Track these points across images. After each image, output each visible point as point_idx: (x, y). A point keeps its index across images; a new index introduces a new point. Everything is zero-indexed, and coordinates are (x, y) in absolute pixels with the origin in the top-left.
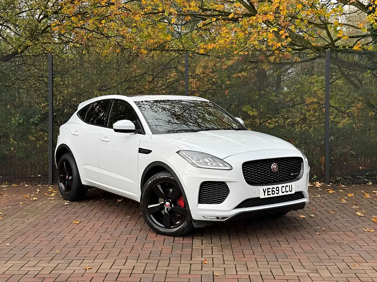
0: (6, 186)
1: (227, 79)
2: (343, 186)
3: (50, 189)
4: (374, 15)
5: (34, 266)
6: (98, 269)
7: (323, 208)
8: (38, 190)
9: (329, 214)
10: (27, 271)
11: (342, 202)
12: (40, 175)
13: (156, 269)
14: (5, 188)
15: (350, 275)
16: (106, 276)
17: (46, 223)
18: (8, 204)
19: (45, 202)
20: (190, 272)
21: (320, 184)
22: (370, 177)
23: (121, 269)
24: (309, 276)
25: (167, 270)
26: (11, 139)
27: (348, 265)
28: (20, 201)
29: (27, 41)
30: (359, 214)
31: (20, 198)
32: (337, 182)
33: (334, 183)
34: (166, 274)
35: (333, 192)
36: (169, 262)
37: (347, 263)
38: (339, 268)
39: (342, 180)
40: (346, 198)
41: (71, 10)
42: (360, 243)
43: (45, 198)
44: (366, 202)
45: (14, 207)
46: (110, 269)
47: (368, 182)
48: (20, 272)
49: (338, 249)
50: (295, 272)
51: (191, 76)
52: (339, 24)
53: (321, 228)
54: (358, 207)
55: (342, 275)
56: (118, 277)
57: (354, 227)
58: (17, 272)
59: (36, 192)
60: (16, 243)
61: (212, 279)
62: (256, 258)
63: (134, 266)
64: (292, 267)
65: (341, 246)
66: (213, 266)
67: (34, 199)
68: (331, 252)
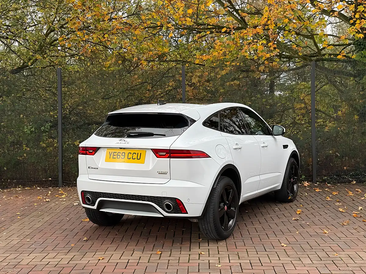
0: (20, 189)
1: (221, 88)
2: (329, 185)
3: (60, 191)
4: (355, 28)
5: (54, 258)
6: (109, 259)
7: (309, 205)
8: (50, 192)
9: (314, 210)
10: (48, 262)
11: (327, 199)
12: (50, 179)
13: (159, 259)
14: (20, 191)
15: (329, 262)
16: (116, 265)
17: (60, 221)
18: (24, 205)
19: (57, 203)
20: (189, 261)
21: (308, 184)
22: (354, 177)
23: (129, 260)
24: (292, 263)
25: (169, 260)
26: (24, 146)
27: (327, 254)
28: (34, 202)
29: (37, 55)
30: (341, 210)
31: (34, 200)
32: (324, 181)
33: (321, 182)
34: (168, 263)
35: (319, 190)
36: (171, 253)
37: (327, 252)
38: (319, 256)
39: (328, 180)
40: (330, 196)
41: (76, 25)
42: (340, 235)
43: (57, 199)
44: (349, 199)
45: (30, 208)
46: (120, 259)
47: (352, 181)
48: (42, 263)
49: (319, 240)
50: (280, 260)
51: (188, 84)
52: (324, 35)
53: (306, 223)
54: (341, 204)
55: (321, 262)
56: (127, 266)
57: (336, 221)
58: (39, 263)
59: (48, 194)
60: (35, 239)
61: (208, 266)
62: (246, 249)
63: (140, 257)
64: (278, 256)
65: (322, 238)
66: (209, 256)
67: (47, 200)
68: (313, 243)
